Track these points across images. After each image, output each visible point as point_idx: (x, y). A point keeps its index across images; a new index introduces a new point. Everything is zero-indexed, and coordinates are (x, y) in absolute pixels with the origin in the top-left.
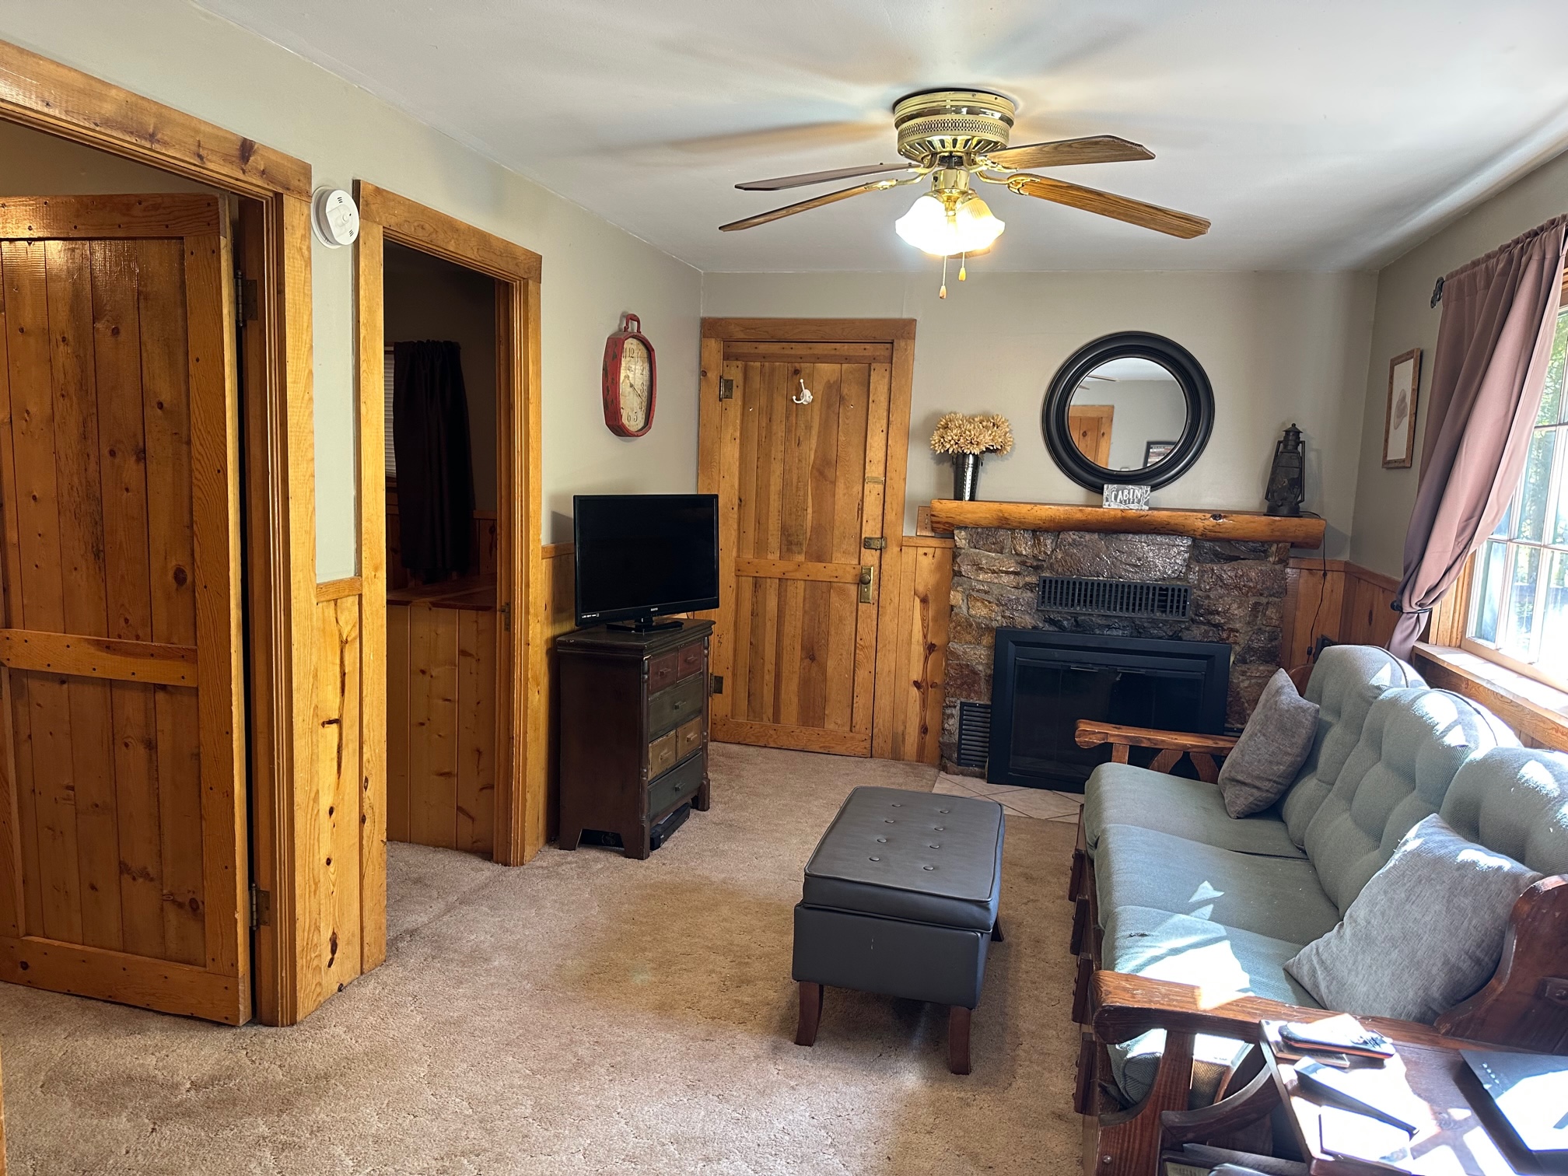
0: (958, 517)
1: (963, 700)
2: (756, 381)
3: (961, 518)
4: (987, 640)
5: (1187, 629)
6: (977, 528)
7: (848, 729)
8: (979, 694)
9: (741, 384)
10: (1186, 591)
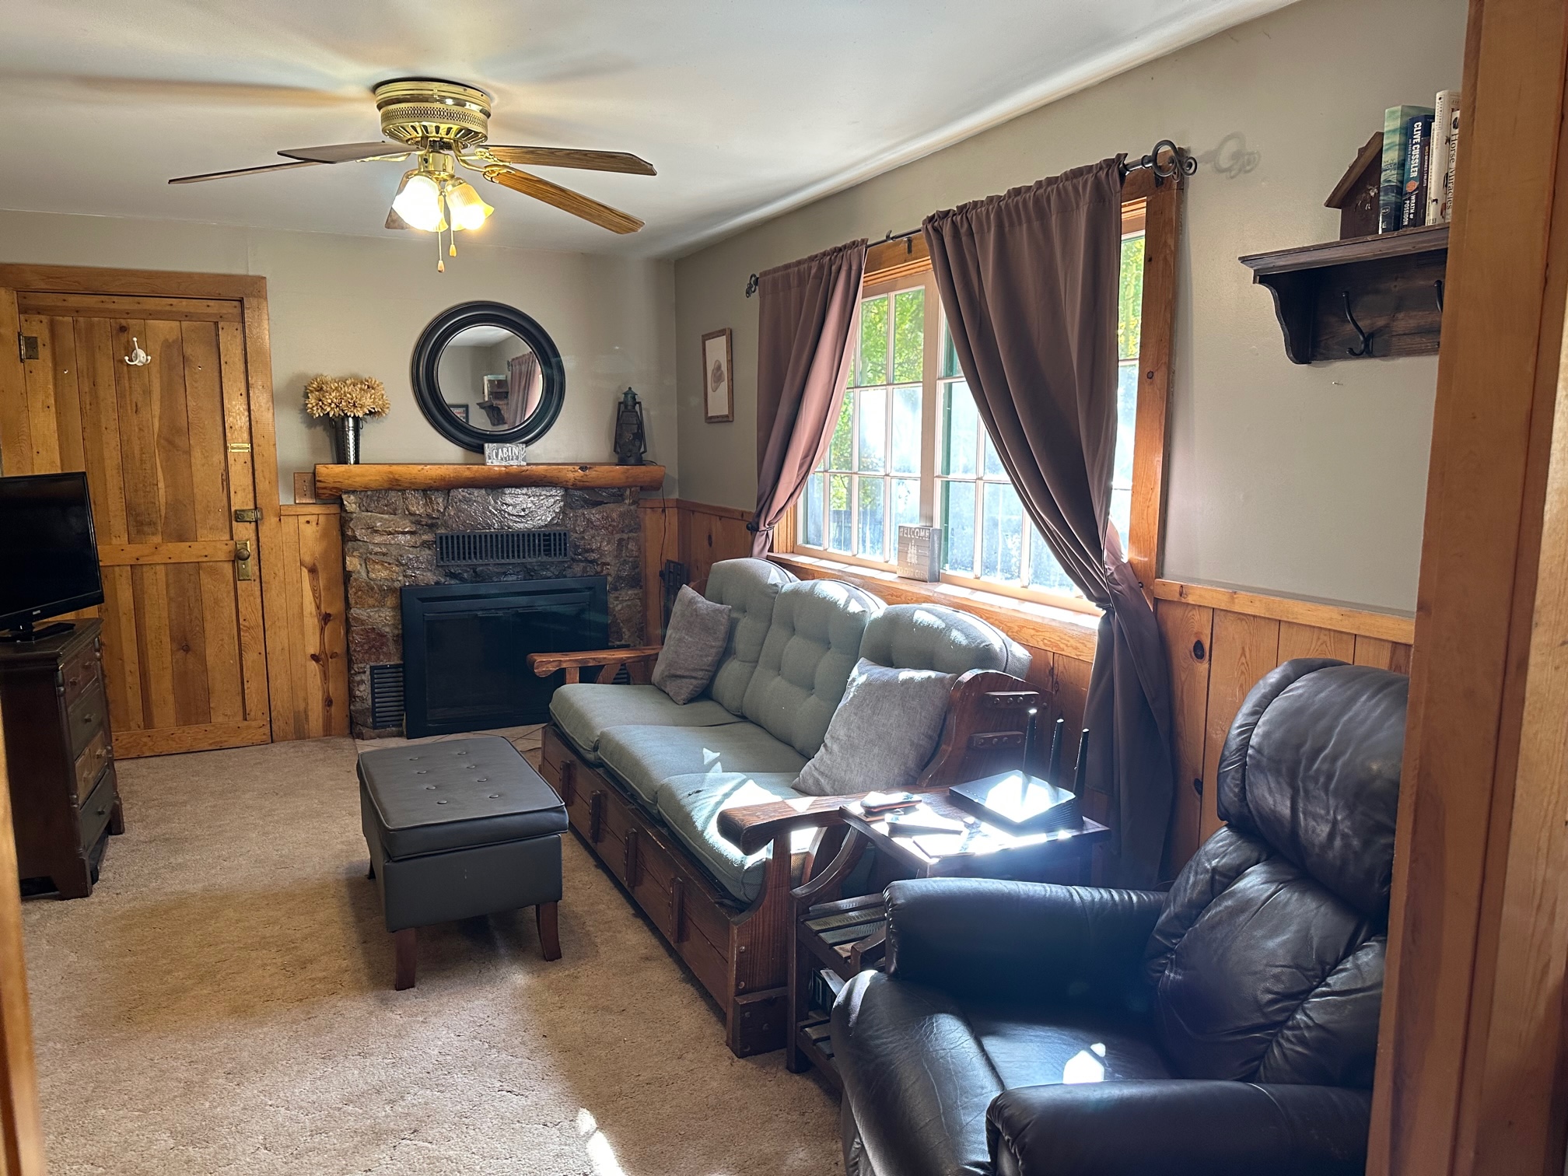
0: (346, 481)
1: (372, 664)
2: (69, 339)
3: (350, 482)
4: (391, 601)
5: (569, 567)
6: (366, 491)
7: (241, 718)
8: (388, 655)
9: (48, 341)
10: (565, 534)
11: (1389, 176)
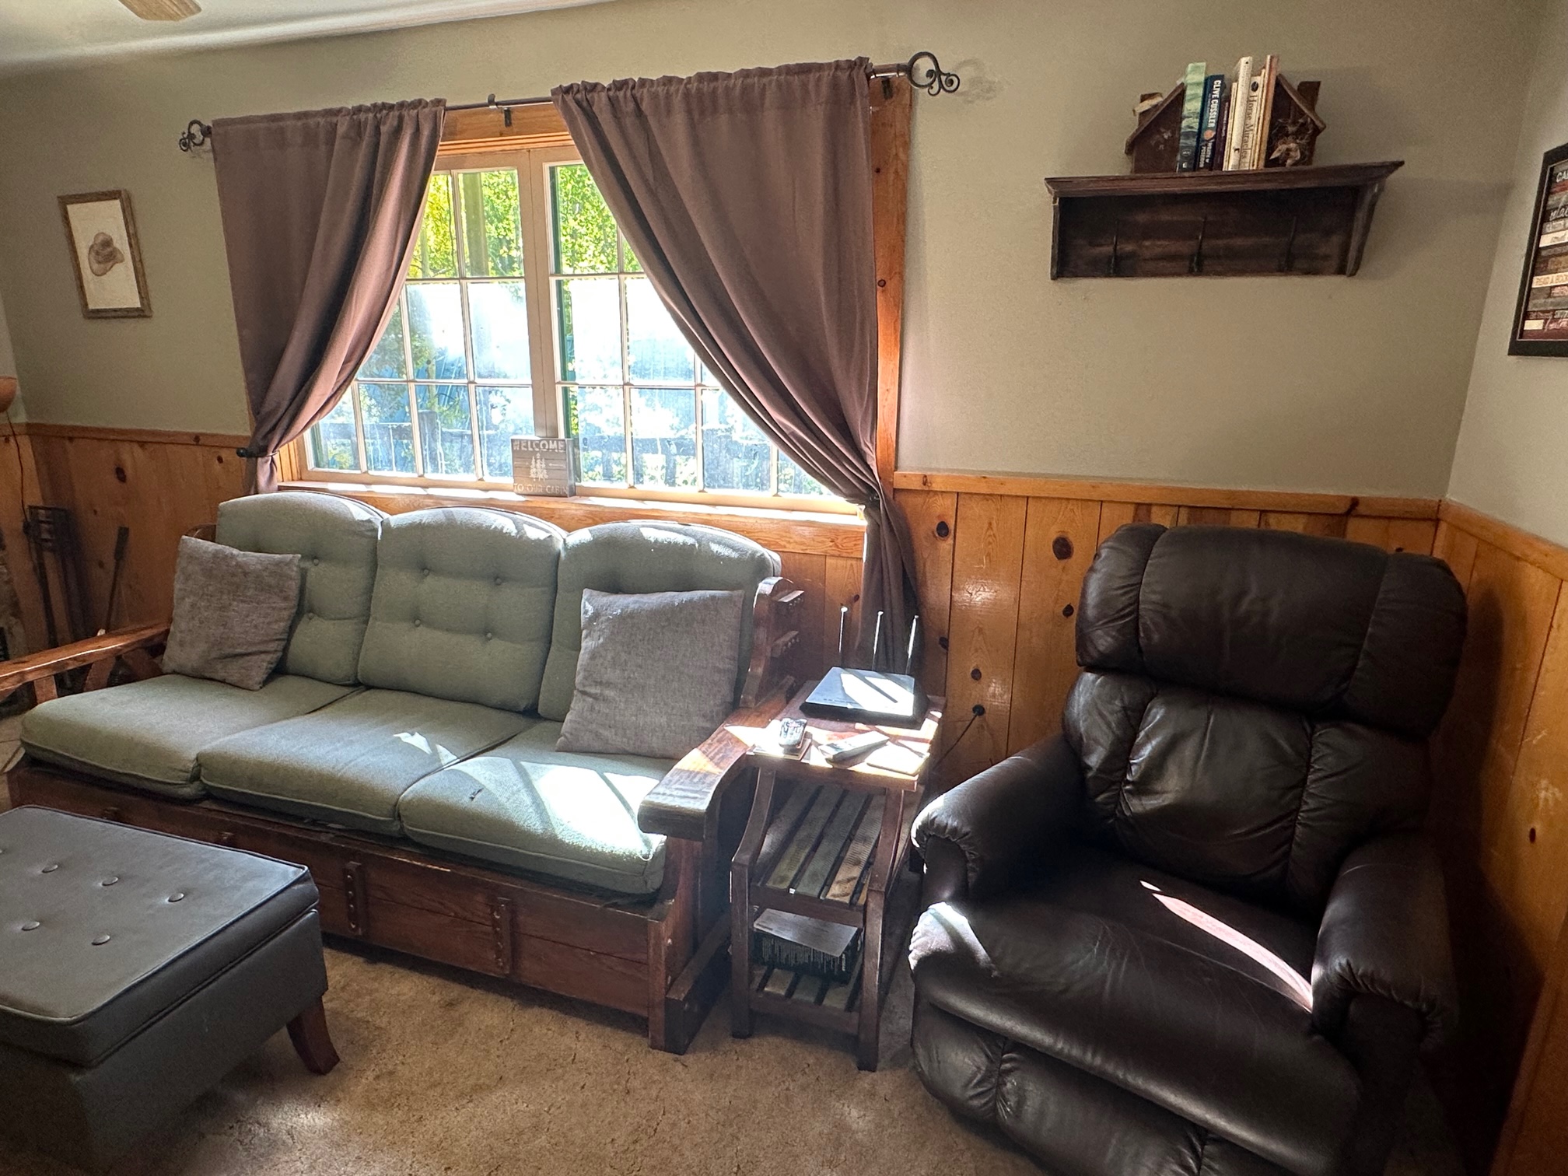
11: (1190, 123)
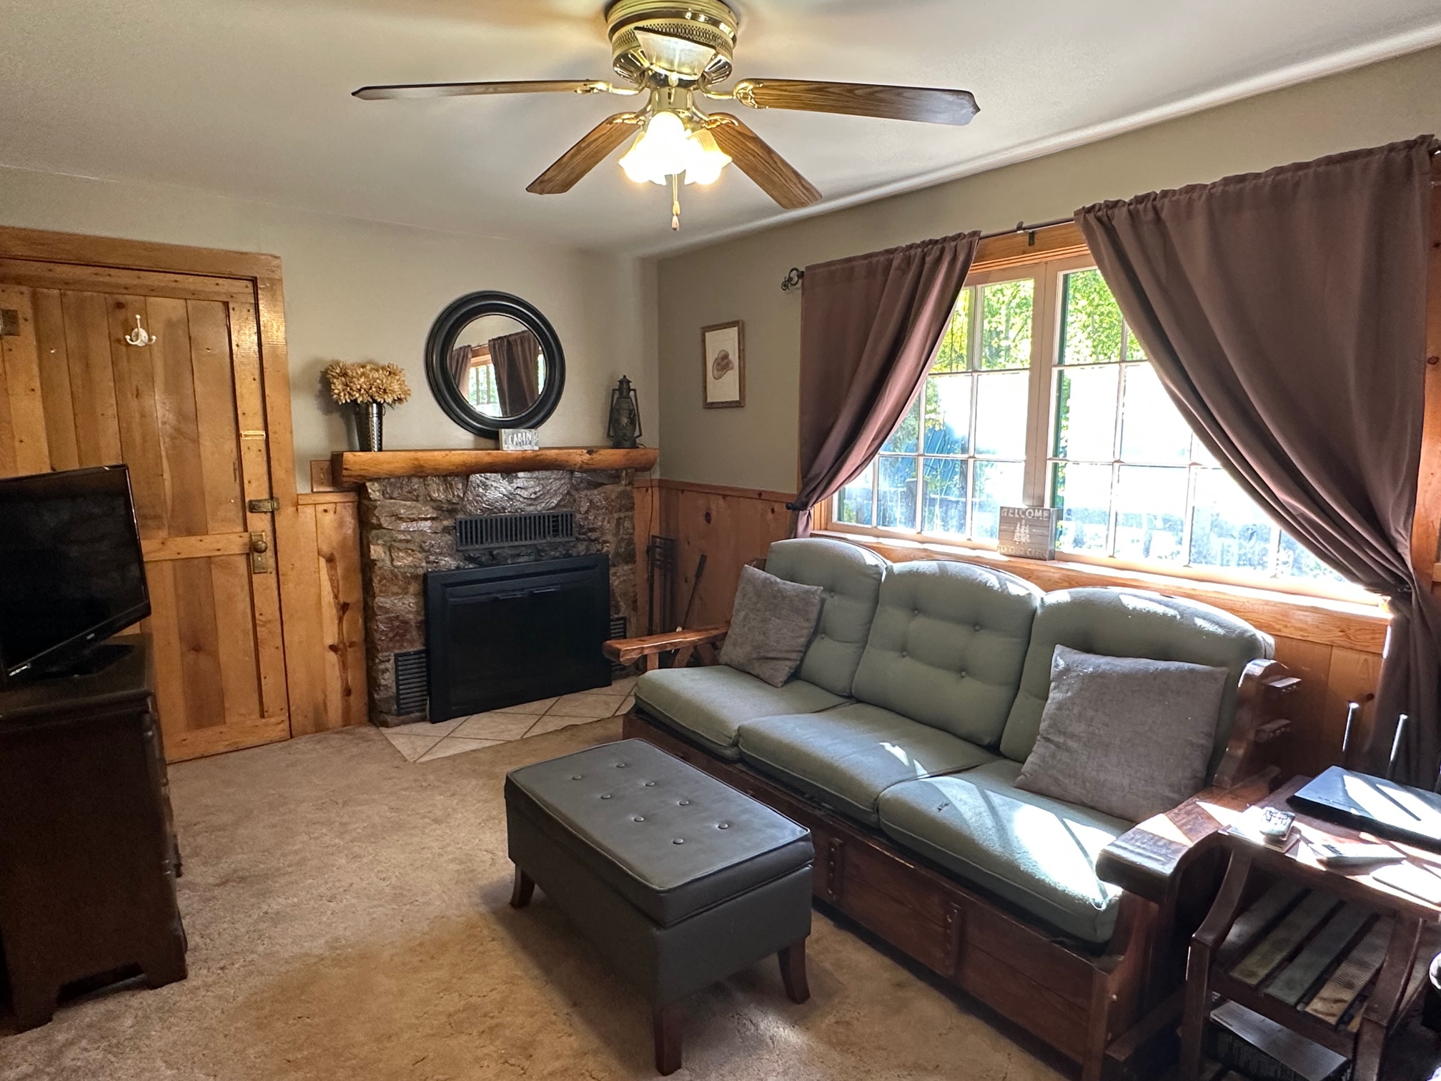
0: (373, 469)
1: (396, 652)
2: (55, 314)
3: (376, 470)
4: (414, 588)
5: (574, 547)
6: (389, 479)
7: (258, 715)
8: (411, 642)
9: (30, 316)
10: (571, 515)
